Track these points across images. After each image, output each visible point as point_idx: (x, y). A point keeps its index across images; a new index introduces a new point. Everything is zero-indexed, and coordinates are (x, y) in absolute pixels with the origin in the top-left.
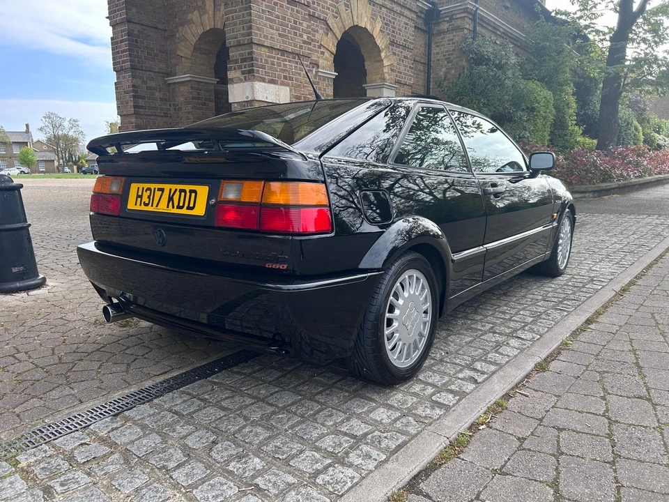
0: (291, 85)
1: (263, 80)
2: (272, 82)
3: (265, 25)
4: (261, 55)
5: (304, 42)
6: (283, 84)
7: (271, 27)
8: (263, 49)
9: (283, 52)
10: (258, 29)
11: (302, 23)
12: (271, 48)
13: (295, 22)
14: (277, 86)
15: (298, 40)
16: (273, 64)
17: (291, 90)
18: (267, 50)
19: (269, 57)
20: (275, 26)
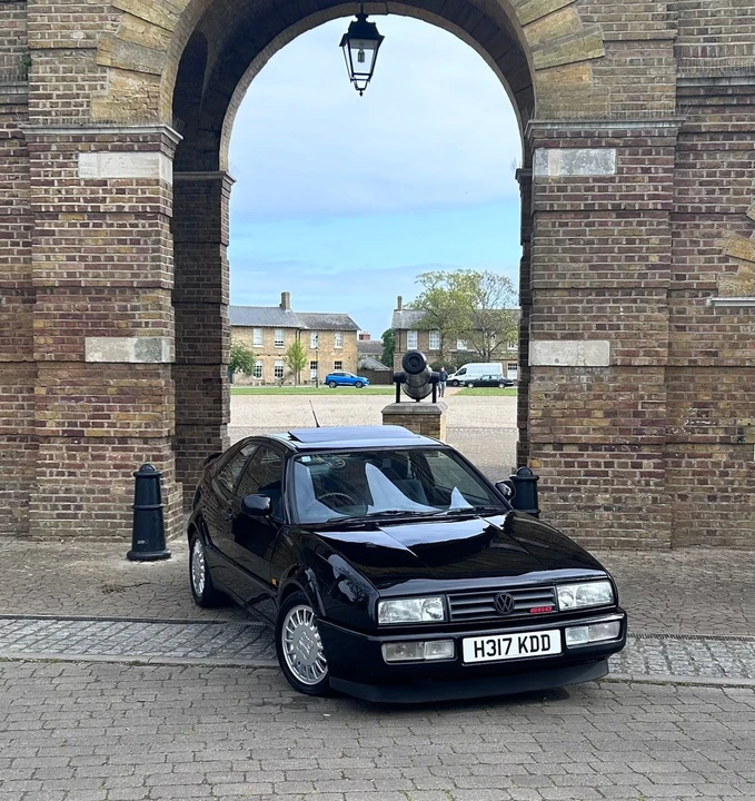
0: (613, 336)
1: (552, 337)
2: (573, 337)
3: (562, 260)
4: (552, 302)
5: (654, 267)
6: (593, 337)
7: (573, 260)
8: (556, 293)
9: (600, 291)
10: (546, 268)
11: (648, 240)
12: (573, 289)
13: (631, 242)
14: (581, 342)
15: (637, 267)
16: (574, 310)
17: (612, 344)
18: (566, 293)
19: (569, 302)
20: (582, 257)
